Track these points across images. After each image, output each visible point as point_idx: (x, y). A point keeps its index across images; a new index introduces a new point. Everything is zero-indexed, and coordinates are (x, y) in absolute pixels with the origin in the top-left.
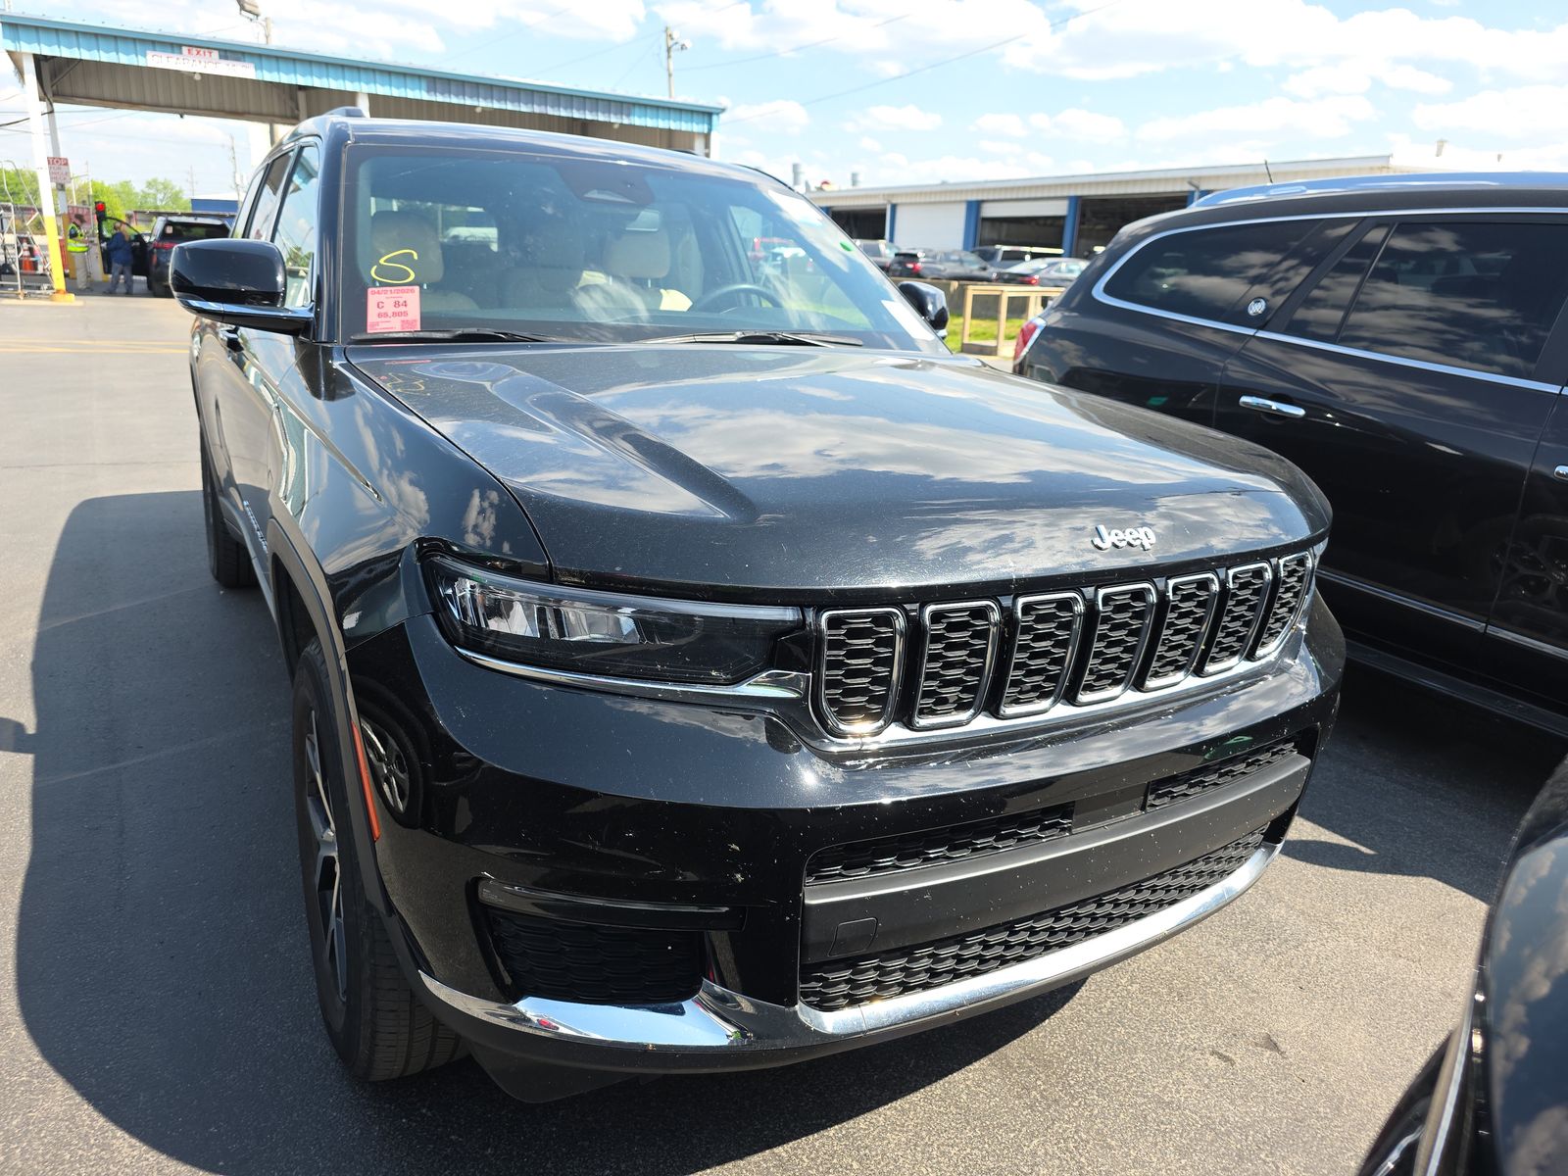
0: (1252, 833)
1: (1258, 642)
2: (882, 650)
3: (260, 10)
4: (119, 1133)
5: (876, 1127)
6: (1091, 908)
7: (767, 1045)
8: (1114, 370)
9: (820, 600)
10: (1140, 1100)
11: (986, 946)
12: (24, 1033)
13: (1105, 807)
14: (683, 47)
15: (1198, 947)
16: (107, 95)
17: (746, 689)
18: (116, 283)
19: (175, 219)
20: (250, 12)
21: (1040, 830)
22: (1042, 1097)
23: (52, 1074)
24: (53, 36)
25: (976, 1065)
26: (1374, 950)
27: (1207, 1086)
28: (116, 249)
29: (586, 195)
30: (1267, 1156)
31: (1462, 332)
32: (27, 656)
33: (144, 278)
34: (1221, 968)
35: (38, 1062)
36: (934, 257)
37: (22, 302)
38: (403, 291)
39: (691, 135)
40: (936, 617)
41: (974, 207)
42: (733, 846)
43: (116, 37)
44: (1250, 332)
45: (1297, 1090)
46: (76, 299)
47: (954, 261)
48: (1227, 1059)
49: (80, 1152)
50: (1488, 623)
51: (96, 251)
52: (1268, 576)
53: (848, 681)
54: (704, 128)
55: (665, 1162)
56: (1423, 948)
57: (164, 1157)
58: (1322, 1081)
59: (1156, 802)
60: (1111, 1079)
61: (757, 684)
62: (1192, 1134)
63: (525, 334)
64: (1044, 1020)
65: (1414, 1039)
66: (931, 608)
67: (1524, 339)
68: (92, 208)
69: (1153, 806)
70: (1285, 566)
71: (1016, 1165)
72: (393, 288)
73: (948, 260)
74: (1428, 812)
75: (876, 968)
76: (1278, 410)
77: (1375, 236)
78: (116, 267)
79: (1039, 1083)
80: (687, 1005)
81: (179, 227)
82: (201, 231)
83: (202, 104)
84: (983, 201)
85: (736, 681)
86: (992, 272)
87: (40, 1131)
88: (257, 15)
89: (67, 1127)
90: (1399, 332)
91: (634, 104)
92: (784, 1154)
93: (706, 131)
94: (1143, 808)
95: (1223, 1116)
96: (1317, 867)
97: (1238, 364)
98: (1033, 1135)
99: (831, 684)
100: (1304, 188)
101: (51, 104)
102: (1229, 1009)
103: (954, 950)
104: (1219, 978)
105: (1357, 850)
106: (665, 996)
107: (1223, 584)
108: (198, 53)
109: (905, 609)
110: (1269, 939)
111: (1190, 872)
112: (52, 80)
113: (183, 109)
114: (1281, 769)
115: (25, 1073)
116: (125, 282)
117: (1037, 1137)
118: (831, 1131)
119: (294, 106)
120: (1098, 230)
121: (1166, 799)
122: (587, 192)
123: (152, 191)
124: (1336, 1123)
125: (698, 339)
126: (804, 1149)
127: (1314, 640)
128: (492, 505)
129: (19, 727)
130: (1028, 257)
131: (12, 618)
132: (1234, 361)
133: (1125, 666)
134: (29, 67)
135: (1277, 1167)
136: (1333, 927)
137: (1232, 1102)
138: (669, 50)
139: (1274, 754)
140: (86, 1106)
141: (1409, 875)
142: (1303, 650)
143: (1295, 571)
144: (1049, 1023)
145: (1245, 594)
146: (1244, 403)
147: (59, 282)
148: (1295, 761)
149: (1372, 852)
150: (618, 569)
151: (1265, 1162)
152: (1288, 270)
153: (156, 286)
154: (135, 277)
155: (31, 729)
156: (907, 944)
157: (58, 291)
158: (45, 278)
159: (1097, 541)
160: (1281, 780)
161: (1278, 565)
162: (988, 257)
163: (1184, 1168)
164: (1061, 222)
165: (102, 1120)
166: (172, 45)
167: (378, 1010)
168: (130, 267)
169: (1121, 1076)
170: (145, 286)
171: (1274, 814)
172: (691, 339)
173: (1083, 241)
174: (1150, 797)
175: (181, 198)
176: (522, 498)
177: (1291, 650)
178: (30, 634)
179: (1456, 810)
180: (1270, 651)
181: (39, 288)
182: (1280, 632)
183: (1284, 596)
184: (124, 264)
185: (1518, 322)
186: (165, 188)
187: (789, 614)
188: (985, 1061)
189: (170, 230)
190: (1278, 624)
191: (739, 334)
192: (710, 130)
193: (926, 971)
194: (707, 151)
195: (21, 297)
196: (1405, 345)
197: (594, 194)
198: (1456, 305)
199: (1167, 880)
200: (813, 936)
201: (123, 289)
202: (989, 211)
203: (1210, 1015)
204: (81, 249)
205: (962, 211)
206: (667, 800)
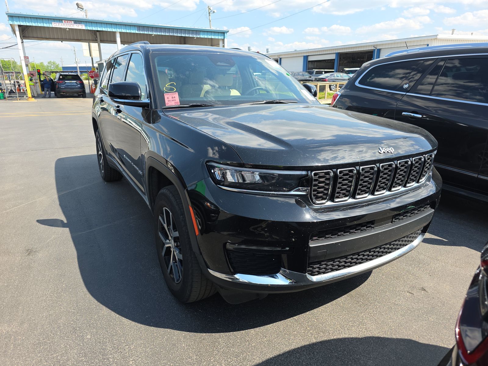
0: (419, 230)
1: (420, 178)
2: (327, 181)
3: (84, 7)
4: (123, 318)
5: (319, 312)
6: (378, 249)
7: (299, 284)
8: (361, 106)
9: (312, 169)
10: (389, 304)
11: (352, 259)
12: (91, 296)
13: (382, 222)
14: (214, 12)
15: (400, 266)
16: (39, 36)
17: (292, 193)
18: (46, 94)
19: (62, 74)
20: (81, 8)
21: (366, 228)
22: (363, 303)
23: (101, 305)
24: (24, 19)
25: (343, 296)
26: (450, 265)
27: (407, 300)
28: (45, 84)
29: (217, 64)
30: (425, 316)
31: (463, 90)
32: (57, 202)
33: (54, 92)
34: (407, 271)
35: (97, 303)
36: (295, 74)
37: (19, 101)
38: (173, 94)
39: (218, 40)
40: (341, 172)
41: (306, 58)
42: (292, 232)
43: (42, 18)
44: (404, 93)
45: (432, 300)
46: (35, 100)
47: (301, 75)
48: (412, 293)
49: (115, 323)
50: (478, 175)
51: (39, 84)
52: (423, 160)
53: (319, 190)
54: (222, 37)
55: (265, 321)
56: (464, 264)
57: (136, 323)
58: (439, 298)
59: (395, 221)
60: (381, 299)
61: (295, 191)
62: (405, 311)
63: (209, 104)
64: (360, 285)
65: (463, 287)
66: (339, 170)
67: (484, 91)
68: (36, 71)
69: (394, 222)
70: (427, 157)
71: (358, 319)
72: (171, 93)
73: (299, 75)
74: (462, 229)
75: (325, 264)
76: (413, 116)
77: (442, 63)
78: (46, 89)
79: (361, 300)
80: (278, 275)
81: (64, 76)
82: (70, 77)
83: (68, 38)
84: (309, 56)
85: (290, 191)
86: (313, 78)
87: (103, 318)
88: (83, 9)
89: (109, 317)
90: (445, 91)
91: (200, 31)
92: (296, 318)
93: (223, 38)
94: (392, 222)
95: (412, 307)
96: (431, 245)
97: (401, 103)
98: (361, 313)
99: (314, 191)
100: (419, 50)
101: (23, 40)
102: (411, 281)
103: (345, 260)
104: (407, 274)
105: (443, 240)
106: (272, 273)
107: (412, 162)
108: (68, 22)
109: (333, 171)
110: (420, 264)
111: (403, 240)
112: (22, 33)
113: (62, 40)
114: (427, 212)
115: (94, 305)
116: (49, 94)
117: (363, 313)
118: (308, 313)
119: (96, 36)
120: (345, 63)
121: (398, 220)
122: (217, 63)
123: (50, 65)
124: (443, 308)
125: (254, 103)
126: (301, 317)
127: (434, 177)
128: (216, 151)
129: (62, 221)
130: (323, 73)
131: (49, 192)
132: (400, 102)
133: (386, 185)
134: (17, 29)
135: (429, 319)
136: (438, 260)
137: (414, 304)
138: (209, 13)
139: (425, 208)
140: (113, 312)
141: (458, 246)
142: (431, 180)
143: (429, 158)
144: (362, 286)
145: (417, 165)
146: (403, 114)
147: (29, 95)
148: (430, 210)
149: (447, 241)
150: (260, 163)
151: (425, 317)
152: (413, 75)
153: (58, 94)
154: (51, 92)
155: (65, 221)
156: (334, 258)
157: (29, 97)
158: (25, 93)
159: (380, 151)
160: (427, 215)
161: (425, 156)
162: (311, 73)
163: (403, 319)
164: (333, 61)
165: (118, 315)
166: (59, 20)
167: (193, 281)
168: (50, 89)
169: (383, 298)
170: (54, 95)
171: (425, 224)
172: (252, 103)
173: (341, 67)
174: (394, 219)
175: (59, 67)
176: (232, 146)
177: (428, 180)
178: (56, 196)
179: (470, 229)
180: (423, 180)
181: (23, 97)
182: (425, 175)
183: (427, 165)
184: (48, 88)
185: (482, 87)
186: (54, 64)
187: (304, 173)
188: (345, 296)
189: (61, 77)
190: (425, 173)
191: (265, 101)
192: (224, 38)
193: (337, 265)
194: (223, 45)
195: (18, 100)
196: (446, 95)
197: (219, 64)
198: (461, 82)
199: (397, 242)
200: (312, 255)
201: (48, 96)
202: (310, 59)
203: (406, 283)
204: (33, 84)
205: (302, 59)
206: (275, 221)
